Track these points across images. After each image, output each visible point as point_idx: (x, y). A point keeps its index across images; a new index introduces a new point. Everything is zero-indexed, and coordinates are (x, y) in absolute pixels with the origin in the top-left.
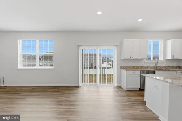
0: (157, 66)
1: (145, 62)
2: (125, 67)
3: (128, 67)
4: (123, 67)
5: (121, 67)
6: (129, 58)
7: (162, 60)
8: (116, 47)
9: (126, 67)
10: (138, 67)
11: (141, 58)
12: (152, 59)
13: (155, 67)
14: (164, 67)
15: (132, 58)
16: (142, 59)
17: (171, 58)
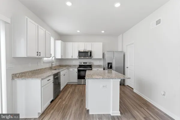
0: (53, 66)
1: (44, 62)
3: (26, 72)
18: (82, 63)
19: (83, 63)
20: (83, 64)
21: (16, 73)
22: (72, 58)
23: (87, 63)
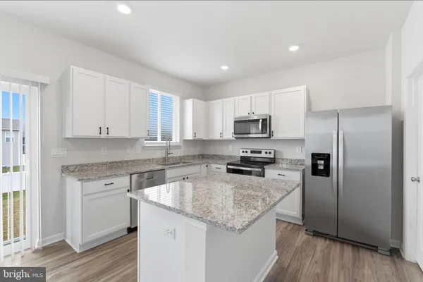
0: (169, 156)
1: (144, 147)
2: (82, 165)
3: (92, 165)
4: (71, 169)
5: (66, 169)
6: (95, 133)
7: (178, 141)
8: (36, 89)
9: (87, 165)
10: (127, 162)
11: (134, 135)
12: (159, 140)
13: (164, 158)
14: (181, 158)
15: (104, 136)
16: (136, 140)
17: (191, 138)
18: (249, 151)
19: (252, 152)
20: (249, 154)
21: (69, 164)
22: (221, 138)
23: (260, 152)
